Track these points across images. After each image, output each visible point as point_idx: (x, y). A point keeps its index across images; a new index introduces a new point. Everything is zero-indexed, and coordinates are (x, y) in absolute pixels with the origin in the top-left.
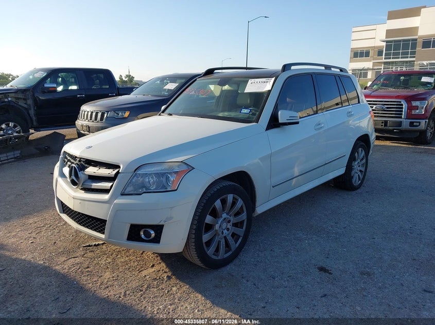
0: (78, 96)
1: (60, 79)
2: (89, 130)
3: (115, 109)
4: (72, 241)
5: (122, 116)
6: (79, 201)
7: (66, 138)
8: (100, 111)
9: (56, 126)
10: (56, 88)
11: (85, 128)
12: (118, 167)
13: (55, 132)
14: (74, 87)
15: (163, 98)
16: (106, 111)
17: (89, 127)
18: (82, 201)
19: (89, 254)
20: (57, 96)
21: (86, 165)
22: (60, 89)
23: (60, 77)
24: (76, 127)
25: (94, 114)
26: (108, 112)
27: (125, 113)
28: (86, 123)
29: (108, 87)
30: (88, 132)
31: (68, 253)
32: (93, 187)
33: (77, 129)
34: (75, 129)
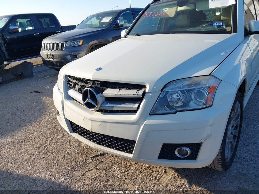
0: (35, 34)
1: (18, 23)
2: (53, 57)
3: (71, 39)
4: (78, 153)
5: (78, 44)
6: (99, 123)
7: (34, 65)
8: (60, 42)
9: (25, 57)
10: (18, 29)
11: (49, 56)
12: (143, 87)
13: (25, 62)
14: (31, 28)
15: (104, 28)
16: (65, 42)
17: (53, 55)
18: (101, 123)
19: (101, 165)
20: (20, 35)
21: (102, 87)
22: (20, 30)
23: (18, 22)
24: (41, 56)
25: (55, 45)
26: (66, 42)
27: (79, 42)
28: (49, 52)
29: (54, 26)
30: (52, 59)
31: (81, 165)
32: (115, 109)
33: (42, 58)
34: (40, 58)
